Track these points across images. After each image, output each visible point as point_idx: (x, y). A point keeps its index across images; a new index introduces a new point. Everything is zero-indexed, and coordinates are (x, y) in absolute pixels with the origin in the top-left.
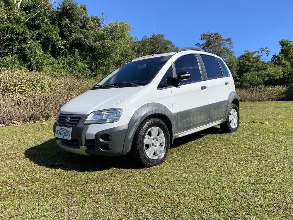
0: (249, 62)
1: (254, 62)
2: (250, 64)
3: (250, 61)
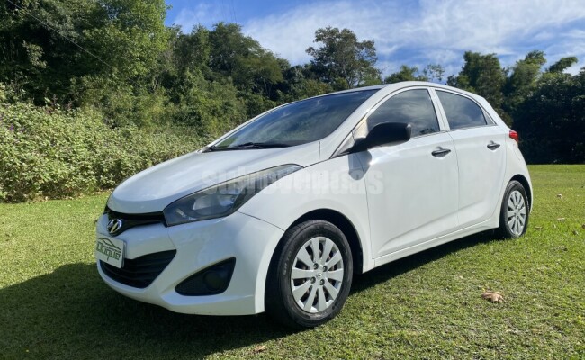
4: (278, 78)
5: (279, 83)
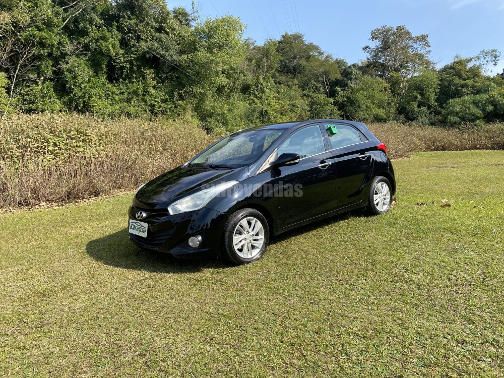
1: (468, 78)
2: (462, 81)
3: (460, 77)
5: (337, 80)
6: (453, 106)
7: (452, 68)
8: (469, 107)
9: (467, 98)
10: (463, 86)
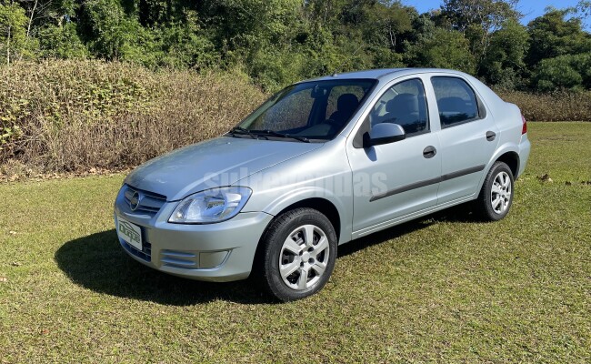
0: (554, 34)
1: (564, 34)
2: (557, 38)
3: (555, 32)
4: (406, 27)
5: (407, 32)
6: (546, 68)
7: (544, 21)
8: (566, 69)
9: (563, 58)
10: (558, 44)
